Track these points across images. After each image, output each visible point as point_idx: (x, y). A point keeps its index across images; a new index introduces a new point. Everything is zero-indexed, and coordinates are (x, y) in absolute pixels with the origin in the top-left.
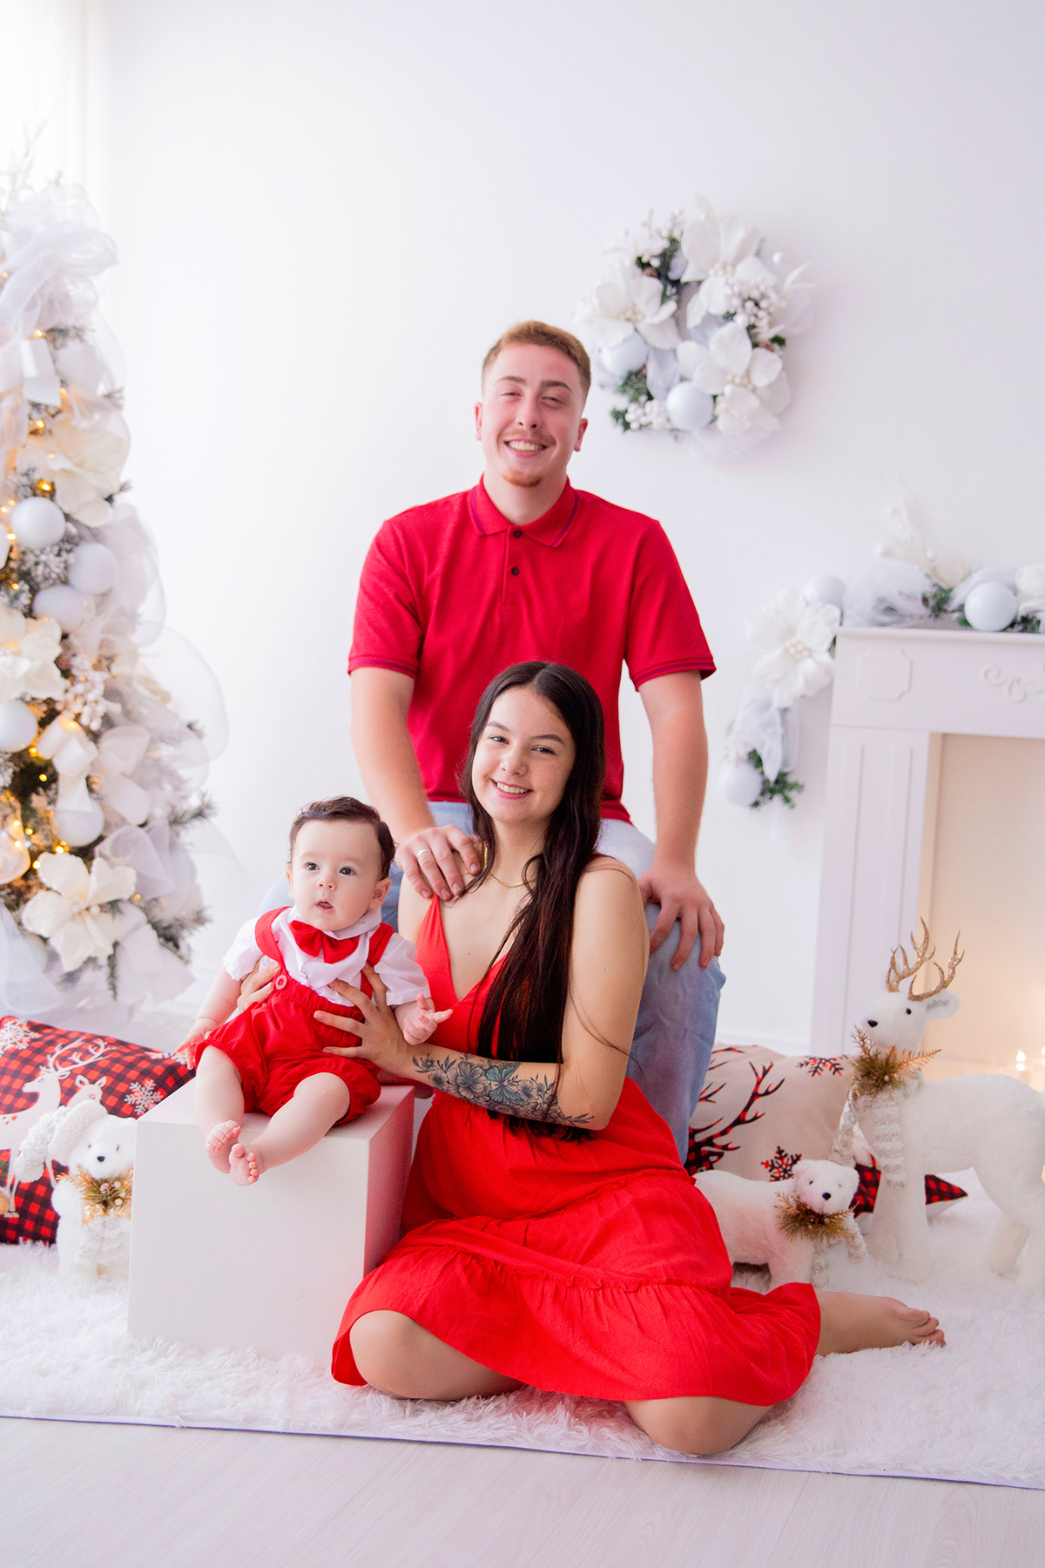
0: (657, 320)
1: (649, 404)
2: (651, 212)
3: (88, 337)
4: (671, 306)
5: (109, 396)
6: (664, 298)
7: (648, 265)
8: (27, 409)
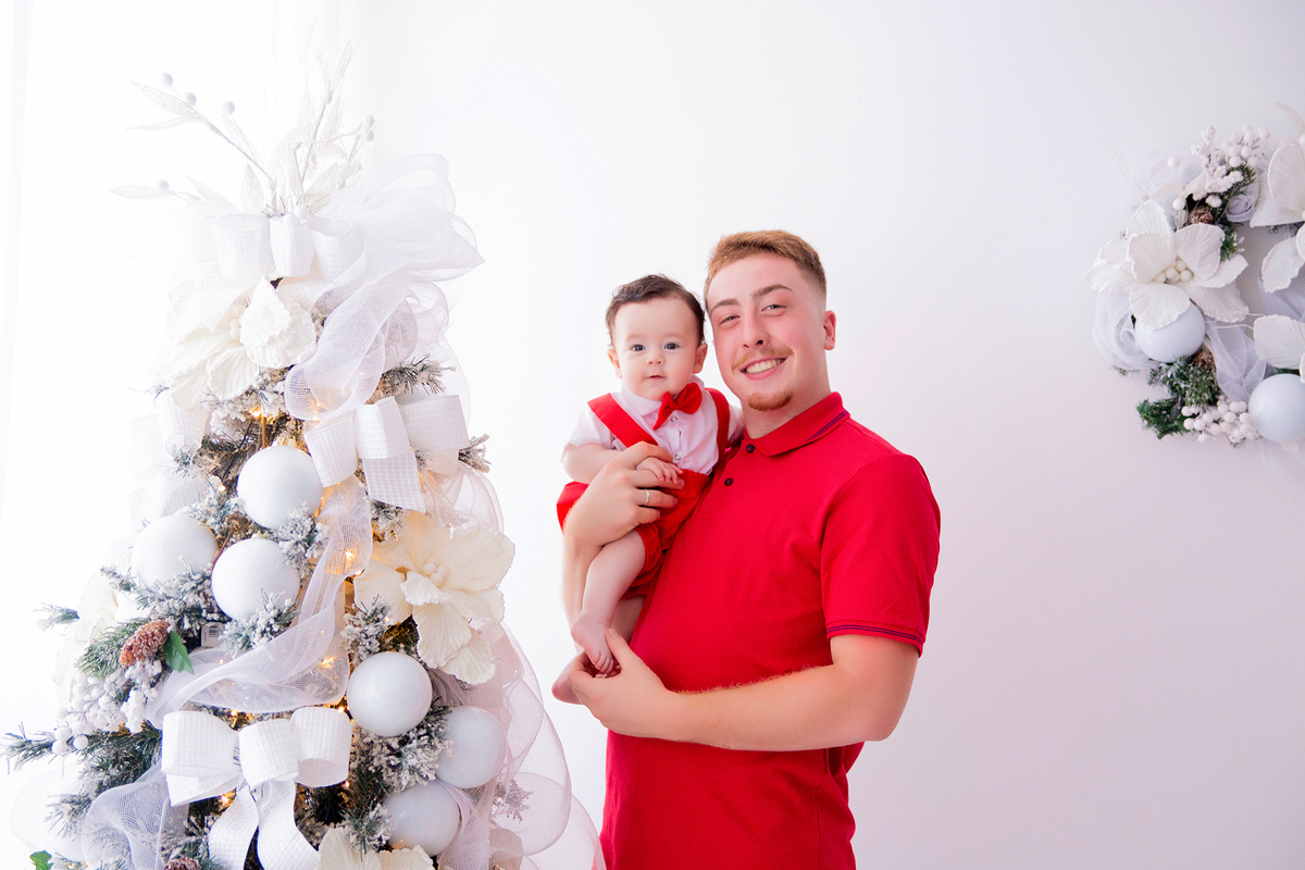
0: (1220, 283)
1: (1221, 406)
2: (1213, 131)
3: (445, 379)
4: (1237, 264)
5: (464, 456)
6: (1227, 249)
7: (1202, 203)
8: (369, 513)
